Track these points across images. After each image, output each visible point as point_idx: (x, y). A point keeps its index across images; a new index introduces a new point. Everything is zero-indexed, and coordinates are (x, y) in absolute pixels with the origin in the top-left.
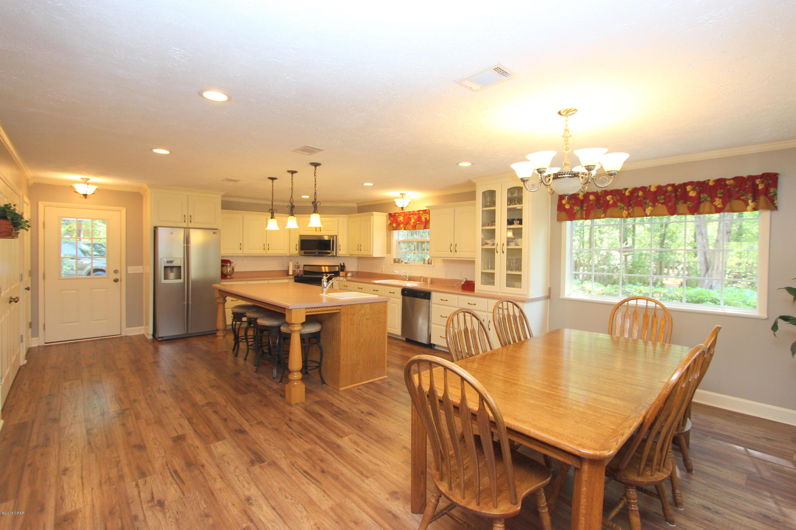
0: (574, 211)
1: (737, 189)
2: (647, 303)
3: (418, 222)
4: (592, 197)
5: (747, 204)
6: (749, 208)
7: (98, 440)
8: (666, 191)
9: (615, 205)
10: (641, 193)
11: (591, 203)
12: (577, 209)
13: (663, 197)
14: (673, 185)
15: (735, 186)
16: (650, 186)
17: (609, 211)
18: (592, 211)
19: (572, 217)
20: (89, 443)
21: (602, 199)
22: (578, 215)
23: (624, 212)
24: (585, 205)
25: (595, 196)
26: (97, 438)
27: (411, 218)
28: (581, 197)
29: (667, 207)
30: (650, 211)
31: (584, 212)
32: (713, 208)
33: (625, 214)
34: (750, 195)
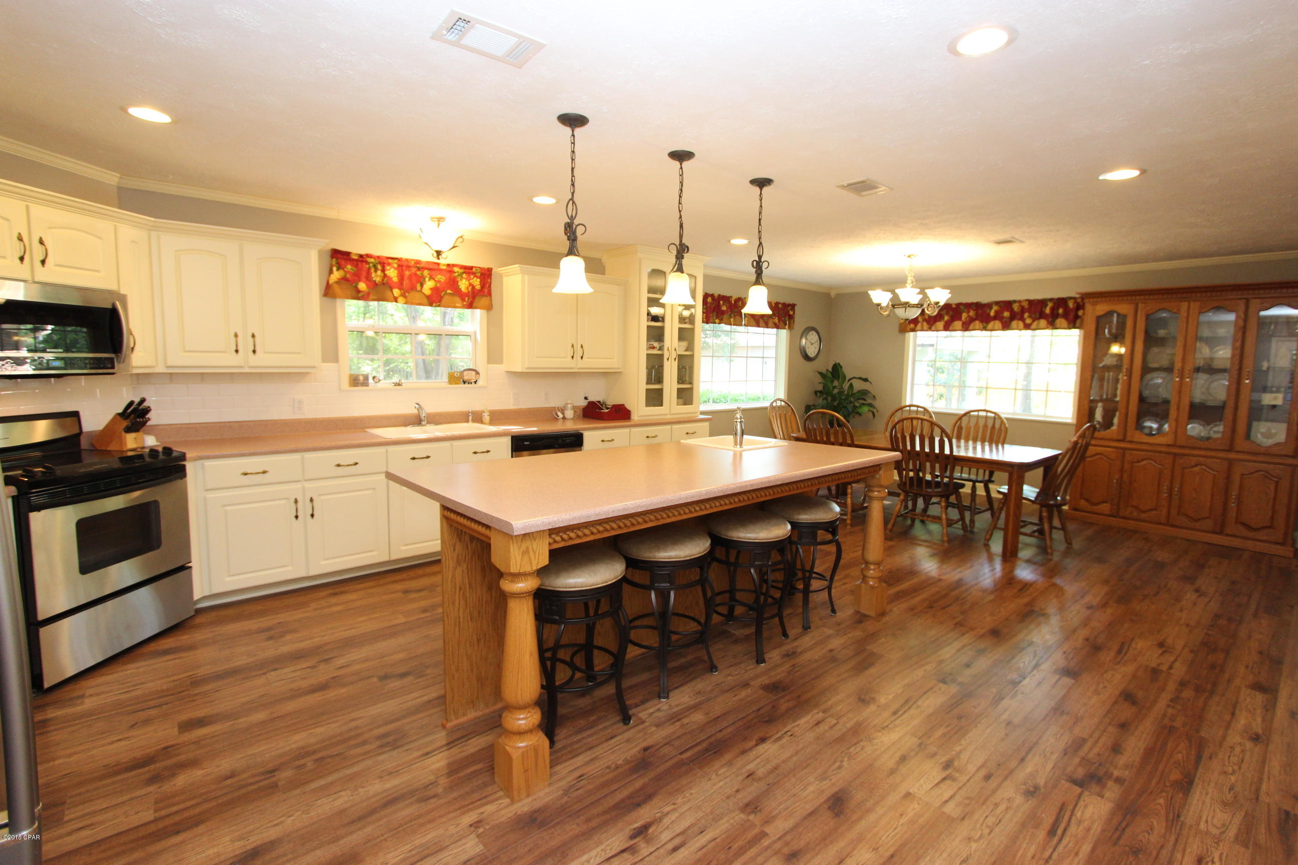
3: (449, 291)
7: (1180, 752)
9: (726, 311)
20: (1199, 758)
26: (1180, 756)
27: (423, 278)
34: (787, 318)
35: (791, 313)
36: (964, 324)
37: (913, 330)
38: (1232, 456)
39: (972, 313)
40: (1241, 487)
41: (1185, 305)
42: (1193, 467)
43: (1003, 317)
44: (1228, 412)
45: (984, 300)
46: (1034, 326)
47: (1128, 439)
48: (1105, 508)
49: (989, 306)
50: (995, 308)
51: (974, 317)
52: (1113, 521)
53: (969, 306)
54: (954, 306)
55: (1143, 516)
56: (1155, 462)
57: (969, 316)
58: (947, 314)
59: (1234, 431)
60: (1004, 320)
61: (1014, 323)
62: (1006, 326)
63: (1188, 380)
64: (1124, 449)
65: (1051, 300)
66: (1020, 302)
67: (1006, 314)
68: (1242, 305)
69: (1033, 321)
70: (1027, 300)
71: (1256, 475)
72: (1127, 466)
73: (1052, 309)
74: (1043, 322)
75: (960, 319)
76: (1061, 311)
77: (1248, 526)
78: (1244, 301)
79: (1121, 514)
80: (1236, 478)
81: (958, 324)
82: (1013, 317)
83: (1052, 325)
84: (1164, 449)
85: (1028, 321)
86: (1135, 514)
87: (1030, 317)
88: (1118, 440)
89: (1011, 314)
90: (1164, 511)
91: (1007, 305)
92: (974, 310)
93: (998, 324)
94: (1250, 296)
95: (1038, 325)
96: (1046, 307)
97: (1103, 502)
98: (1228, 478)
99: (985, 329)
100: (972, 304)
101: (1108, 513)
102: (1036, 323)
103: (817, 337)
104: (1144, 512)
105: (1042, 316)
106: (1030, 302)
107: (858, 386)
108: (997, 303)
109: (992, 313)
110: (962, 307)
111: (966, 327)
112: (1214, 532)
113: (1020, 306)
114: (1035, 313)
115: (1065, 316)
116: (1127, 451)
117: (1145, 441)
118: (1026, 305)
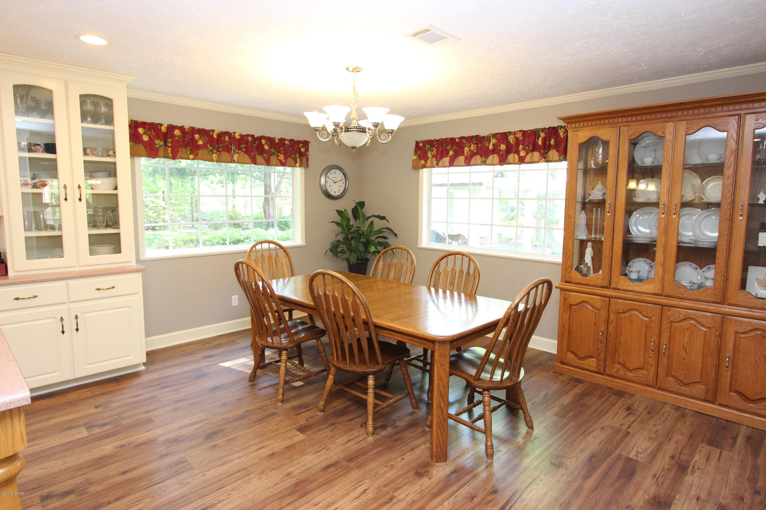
0: (157, 146)
1: (290, 149)
2: (269, 246)
4: (177, 132)
5: (296, 162)
6: (298, 165)
8: (247, 141)
9: (204, 146)
10: (227, 138)
11: (176, 138)
12: (159, 144)
13: (245, 146)
14: (252, 136)
15: (290, 147)
16: (235, 133)
17: (200, 152)
18: (180, 149)
19: (152, 153)
21: (188, 136)
22: (161, 152)
23: (214, 155)
24: (170, 140)
25: (181, 132)
28: (164, 129)
29: (250, 157)
30: (236, 158)
31: (170, 149)
32: (278, 162)
33: (215, 157)
34: (297, 155)
35: (303, 150)
36: (466, 158)
37: (424, 167)
38: (726, 309)
39: (473, 147)
40: (735, 347)
41: (670, 126)
42: (681, 321)
43: (500, 151)
44: (720, 255)
45: (483, 132)
46: (528, 159)
47: (613, 286)
48: (592, 363)
49: (487, 139)
50: (493, 141)
51: (475, 151)
52: (600, 379)
53: (470, 139)
54: (457, 140)
55: (630, 375)
56: (641, 313)
57: (470, 150)
58: (452, 149)
59: (726, 279)
60: (501, 153)
61: (511, 157)
62: (503, 161)
63: (674, 216)
64: (610, 297)
65: (543, 130)
66: (515, 133)
67: (503, 147)
68: (733, 122)
69: (527, 154)
70: (520, 131)
71: (752, 334)
72: (612, 317)
73: (544, 140)
74: (536, 154)
75: (463, 154)
76: (552, 142)
77: (745, 396)
78: (737, 117)
79: (608, 372)
80: (730, 338)
81: (461, 159)
82: (509, 151)
83: (545, 158)
84: (649, 299)
85: (522, 154)
86: (622, 372)
87: (524, 149)
88: (602, 287)
89: (507, 147)
90: (653, 370)
91: (503, 137)
92: (475, 144)
93: (495, 158)
94: (742, 112)
95: (532, 157)
96: (538, 139)
97: (591, 357)
98: (721, 336)
99: (484, 163)
100: (472, 137)
101: (594, 369)
102: (530, 155)
103: (342, 175)
104: (630, 370)
105: (535, 148)
106: (524, 133)
107: (378, 224)
108: (495, 135)
109: (491, 147)
110: (464, 141)
111: (468, 162)
112: (705, 400)
113: (515, 137)
114: (528, 146)
115: (557, 147)
116: (612, 300)
117: (630, 288)
118: (519, 135)
